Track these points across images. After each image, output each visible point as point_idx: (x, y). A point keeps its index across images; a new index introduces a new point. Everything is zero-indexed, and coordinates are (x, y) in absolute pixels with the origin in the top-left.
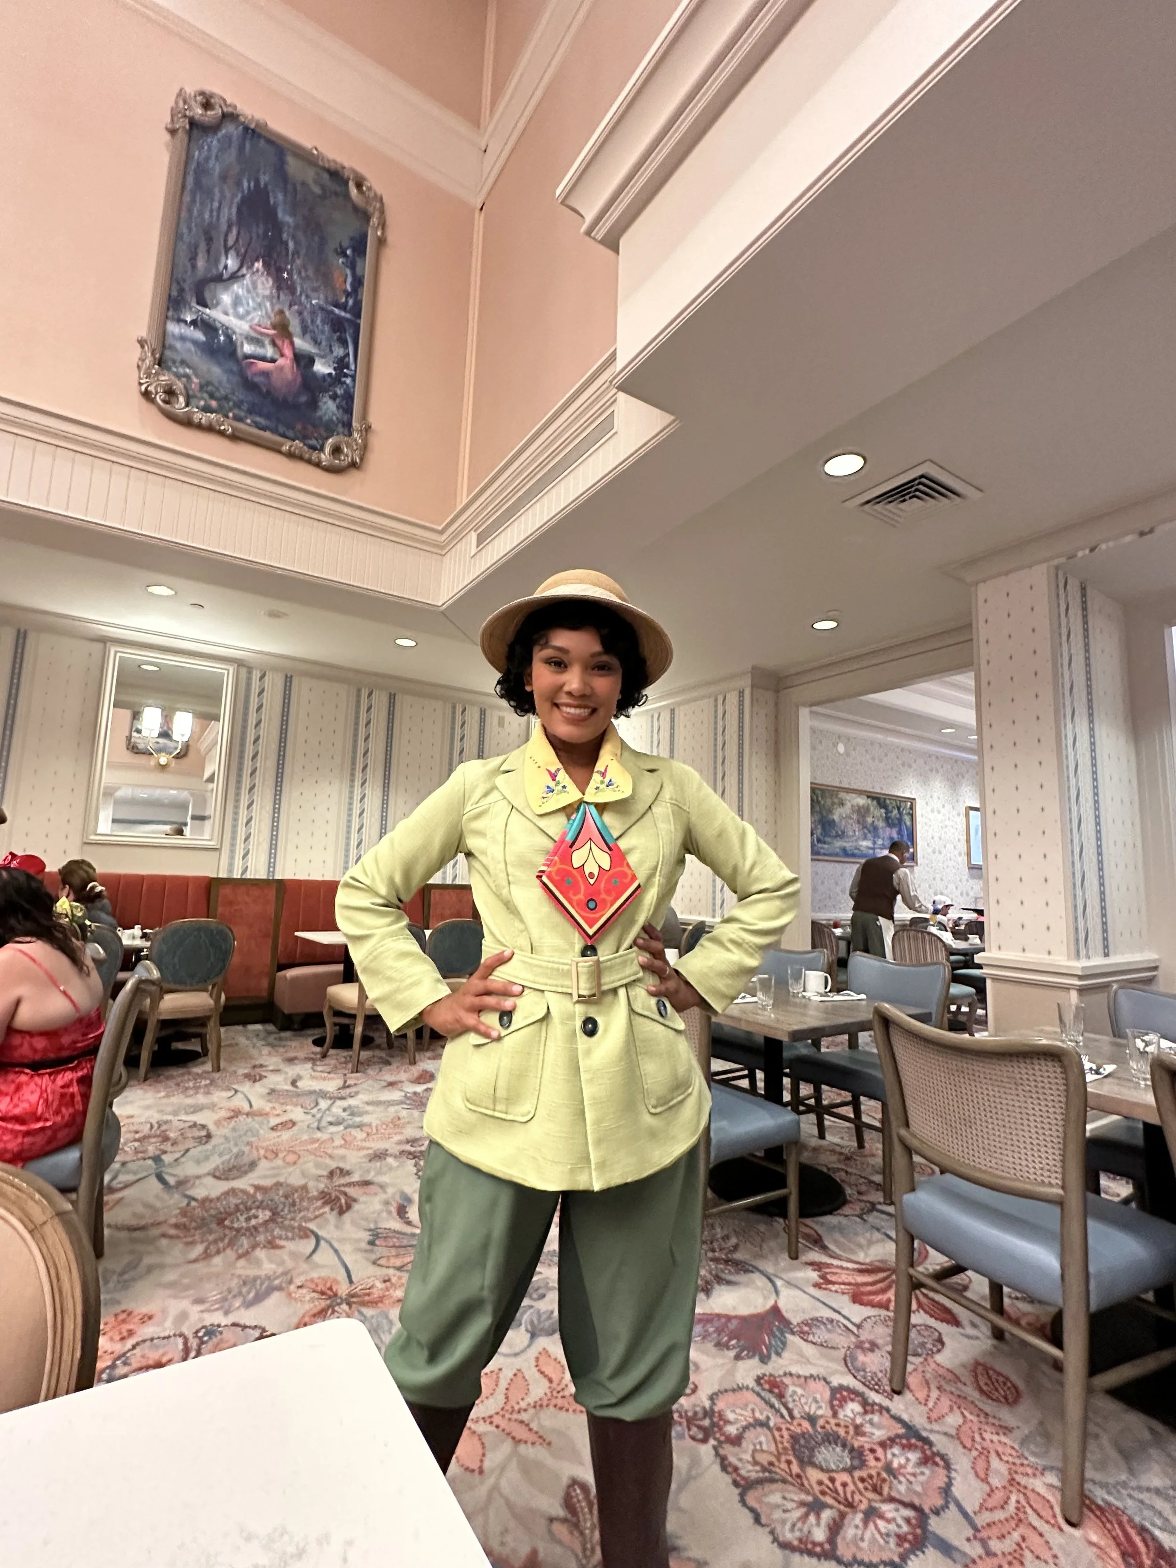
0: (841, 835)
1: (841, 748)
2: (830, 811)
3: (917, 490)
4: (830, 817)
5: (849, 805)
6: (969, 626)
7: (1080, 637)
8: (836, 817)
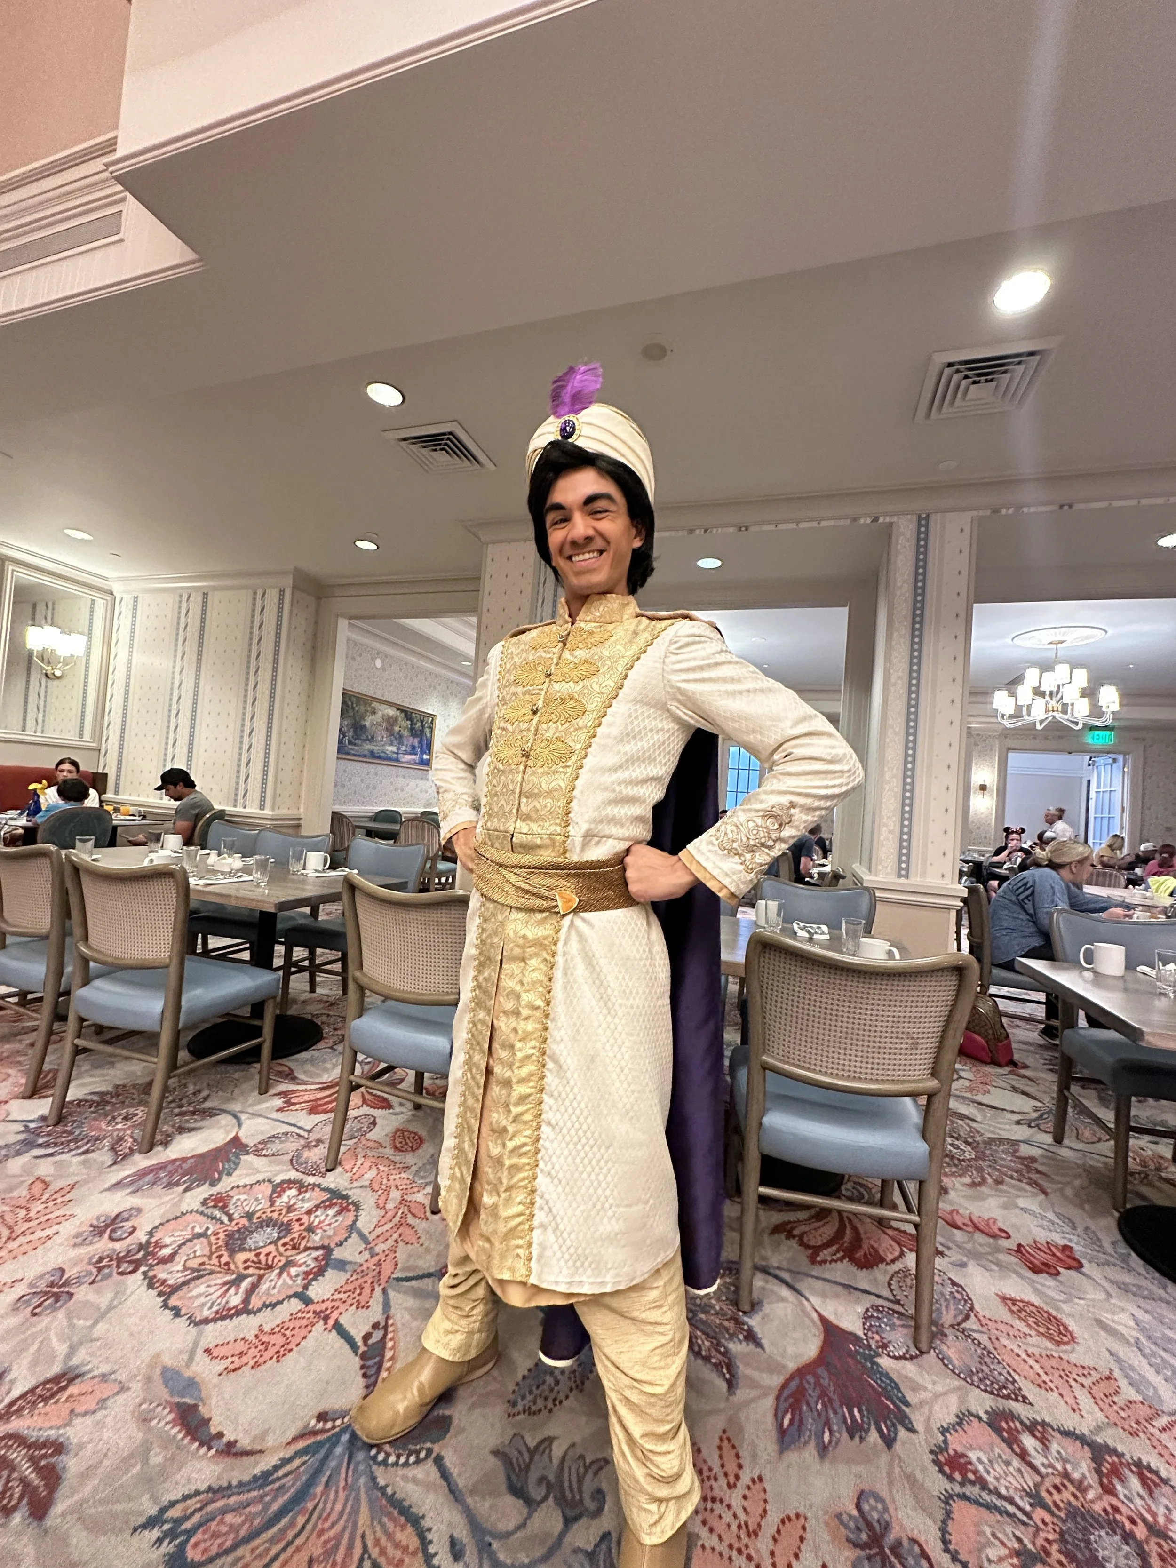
0: (371, 740)
1: (378, 663)
2: (363, 718)
3: (446, 444)
4: (363, 723)
5: (380, 714)
6: (479, 578)
7: (551, 604)
8: (368, 724)
